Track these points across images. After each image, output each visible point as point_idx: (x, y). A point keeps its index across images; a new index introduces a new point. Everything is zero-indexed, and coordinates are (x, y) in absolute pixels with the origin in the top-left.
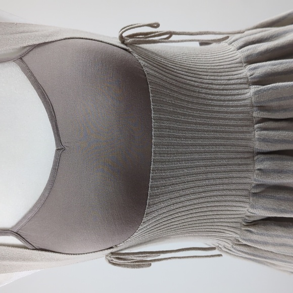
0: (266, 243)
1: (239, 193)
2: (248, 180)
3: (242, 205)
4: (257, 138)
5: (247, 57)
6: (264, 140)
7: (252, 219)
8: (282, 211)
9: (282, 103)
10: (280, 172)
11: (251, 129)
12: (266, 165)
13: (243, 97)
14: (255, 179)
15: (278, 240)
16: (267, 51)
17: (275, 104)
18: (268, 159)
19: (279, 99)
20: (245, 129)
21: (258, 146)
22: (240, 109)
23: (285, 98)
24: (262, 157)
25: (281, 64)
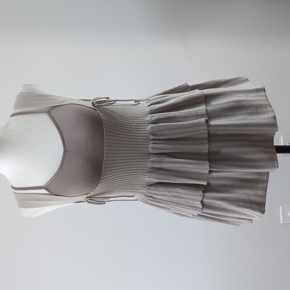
0: (157, 194)
1: (143, 171)
2: (147, 166)
3: (145, 176)
4: (151, 147)
5: (150, 111)
6: (153, 148)
7: (151, 183)
8: (161, 179)
9: (162, 132)
10: (160, 162)
11: (149, 144)
12: (154, 159)
13: (146, 129)
14: (150, 165)
15: (162, 193)
16: (159, 108)
17: (159, 133)
18: (155, 157)
19: (161, 131)
20: (146, 143)
21: (151, 151)
22: (144, 135)
23: (163, 130)
24: (153, 155)
25: (164, 115)
